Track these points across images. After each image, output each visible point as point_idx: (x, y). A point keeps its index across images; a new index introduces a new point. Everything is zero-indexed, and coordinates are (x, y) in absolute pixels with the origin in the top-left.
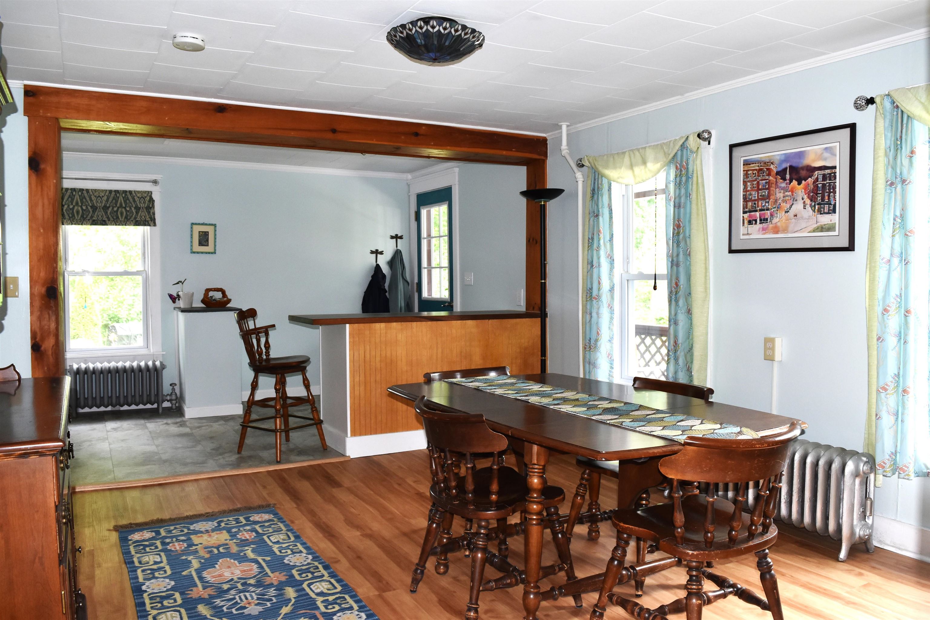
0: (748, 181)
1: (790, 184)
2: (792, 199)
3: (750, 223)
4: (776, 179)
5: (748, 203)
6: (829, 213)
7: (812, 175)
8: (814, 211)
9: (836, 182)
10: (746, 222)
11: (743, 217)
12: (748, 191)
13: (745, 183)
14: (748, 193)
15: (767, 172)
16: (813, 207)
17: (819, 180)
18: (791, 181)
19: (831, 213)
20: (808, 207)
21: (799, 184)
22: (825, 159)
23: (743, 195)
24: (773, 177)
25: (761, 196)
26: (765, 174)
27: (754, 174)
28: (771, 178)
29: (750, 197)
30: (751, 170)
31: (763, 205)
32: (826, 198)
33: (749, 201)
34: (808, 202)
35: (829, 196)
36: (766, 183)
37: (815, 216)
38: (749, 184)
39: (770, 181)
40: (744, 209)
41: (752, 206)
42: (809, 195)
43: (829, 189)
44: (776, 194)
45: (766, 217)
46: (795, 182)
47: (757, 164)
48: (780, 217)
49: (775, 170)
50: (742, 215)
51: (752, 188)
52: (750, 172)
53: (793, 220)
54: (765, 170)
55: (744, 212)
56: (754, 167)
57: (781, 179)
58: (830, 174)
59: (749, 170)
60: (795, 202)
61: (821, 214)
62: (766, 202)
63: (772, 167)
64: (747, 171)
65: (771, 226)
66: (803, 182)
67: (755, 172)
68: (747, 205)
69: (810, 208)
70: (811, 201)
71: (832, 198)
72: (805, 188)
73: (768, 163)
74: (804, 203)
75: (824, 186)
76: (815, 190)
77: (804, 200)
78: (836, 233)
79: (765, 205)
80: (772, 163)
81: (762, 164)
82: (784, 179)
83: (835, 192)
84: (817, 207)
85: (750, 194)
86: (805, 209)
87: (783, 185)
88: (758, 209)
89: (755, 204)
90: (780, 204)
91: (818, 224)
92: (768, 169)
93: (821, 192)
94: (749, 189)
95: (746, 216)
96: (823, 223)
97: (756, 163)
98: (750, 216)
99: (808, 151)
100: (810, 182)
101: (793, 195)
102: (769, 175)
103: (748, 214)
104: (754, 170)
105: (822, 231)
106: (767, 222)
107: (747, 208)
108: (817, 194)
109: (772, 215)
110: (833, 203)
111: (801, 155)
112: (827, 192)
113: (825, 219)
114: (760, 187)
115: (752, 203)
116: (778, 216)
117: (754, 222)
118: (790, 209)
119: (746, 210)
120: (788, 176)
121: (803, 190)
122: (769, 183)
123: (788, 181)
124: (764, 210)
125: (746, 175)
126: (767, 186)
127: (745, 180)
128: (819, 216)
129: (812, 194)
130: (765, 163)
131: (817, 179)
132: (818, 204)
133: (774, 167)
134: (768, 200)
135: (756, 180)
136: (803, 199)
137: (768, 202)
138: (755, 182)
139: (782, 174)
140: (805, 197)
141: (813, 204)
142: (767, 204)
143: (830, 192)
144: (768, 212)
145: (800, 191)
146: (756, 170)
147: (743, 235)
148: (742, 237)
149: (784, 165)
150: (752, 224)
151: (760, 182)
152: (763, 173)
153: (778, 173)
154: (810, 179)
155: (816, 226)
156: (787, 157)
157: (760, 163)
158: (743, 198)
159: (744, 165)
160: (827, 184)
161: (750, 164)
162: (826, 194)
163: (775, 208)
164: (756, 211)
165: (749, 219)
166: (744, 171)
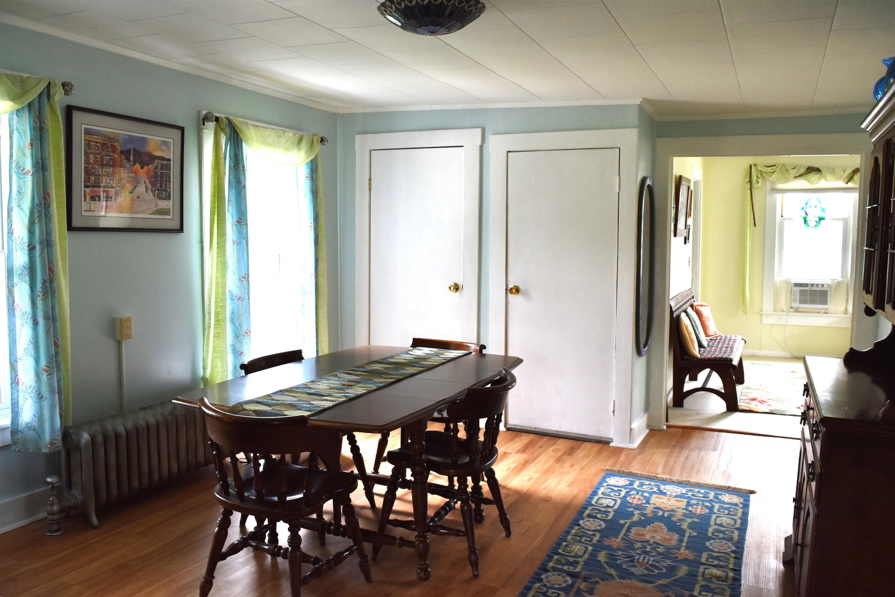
0: (91, 153)
1: (134, 166)
2: (136, 181)
3: (93, 198)
4: (120, 157)
5: (91, 177)
6: (165, 199)
7: (153, 163)
8: (154, 196)
9: (170, 173)
10: (88, 197)
11: (85, 191)
12: (91, 164)
13: (86, 153)
14: (90, 166)
15: (112, 149)
16: (153, 192)
17: (158, 169)
18: (135, 164)
19: (167, 199)
20: (149, 190)
21: (142, 168)
22: (163, 151)
23: (85, 167)
24: (117, 155)
25: (105, 172)
26: (109, 150)
27: (97, 146)
28: (115, 155)
29: (93, 171)
30: (94, 142)
31: (108, 181)
32: (164, 185)
33: (91, 175)
34: (149, 186)
35: (166, 184)
36: (111, 159)
37: (155, 200)
38: (91, 156)
39: (114, 158)
40: (85, 182)
41: (95, 181)
42: (150, 180)
43: (166, 178)
44: (120, 173)
45: (111, 195)
46: (138, 166)
47: (100, 137)
48: (125, 197)
49: (119, 149)
50: (83, 189)
51: (96, 161)
52: (93, 144)
53: (136, 202)
54: (110, 145)
55: (86, 186)
56: (96, 139)
57: (125, 159)
58: (167, 165)
59: (92, 141)
60: (138, 185)
61: (160, 199)
62: (110, 180)
63: (116, 144)
64: (89, 141)
65: (115, 204)
66: (145, 167)
67: (98, 145)
68: (89, 179)
69: (151, 193)
70: (152, 186)
71: (168, 187)
72: (148, 173)
73: (112, 139)
74: (146, 186)
75: (162, 174)
76: (155, 176)
77: (146, 184)
78: (170, 217)
79: (110, 182)
80: (117, 141)
81: (106, 139)
82: (129, 160)
83: (170, 182)
84: (156, 192)
85: (93, 168)
86: (147, 192)
87: (128, 165)
88: (102, 185)
89: (98, 179)
90: (125, 184)
91: (158, 208)
92: (112, 146)
93: (159, 179)
94: (91, 161)
95: (88, 190)
96: (161, 207)
97: (99, 136)
98: (92, 191)
99: (149, 139)
100: (151, 168)
101: (136, 177)
102: (114, 151)
103: (91, 189)
104: (97, 142)
105: (160, 214)
106: (112, 201)
107: (89, 182)
108: (157, 180)
109: (116, 194)
110: (168, 191)
111: (144, 141)
112: (164, 181)
113: (163, 204)
114: (105, 162)
115: (95, 178)
116: (123, 195)
117: (97, 199)
118: (134, 191)
119: (89, 184)
120: (132, 158)
121: (145, 175)
122: (113, 160)
123: (132, 163)
124: (108, 187)
125: (88, 144)
126: (112, 163)
127: (87, 151)
128: (158, 200)
129: (153, 180)
130: (109, 138)
131: (156, 168)
132: (158, 190)
133: (118, 145)
134: (112, 178)
135: (99, 154)
136: (145, 183)
137: (113, 180)
138: (99, 156)
139: (126, 153)
140: (147, 181)
141: (154, 189)
142: (111, 182)
143: (166, 181)
144: (113, 190)
145: (142, 173)
146: (100, 143)
147: (85, 211)
148: (84, 214)
149: (128, 147)
150: (96, 200)
151: (105, 157)
152: (108, 148)
153: (122, 152)
154: (151, 165)
155: (155, 209)
156: (131, 139)
157: (104, 137)
158: (85, 171)
159: (85, 133)
160: (165, 174)
161: (92, 135)
162: (164, 182)
163: (119, 187)
164: (100, 187)
165: (91, 194)
166: (85, 140)
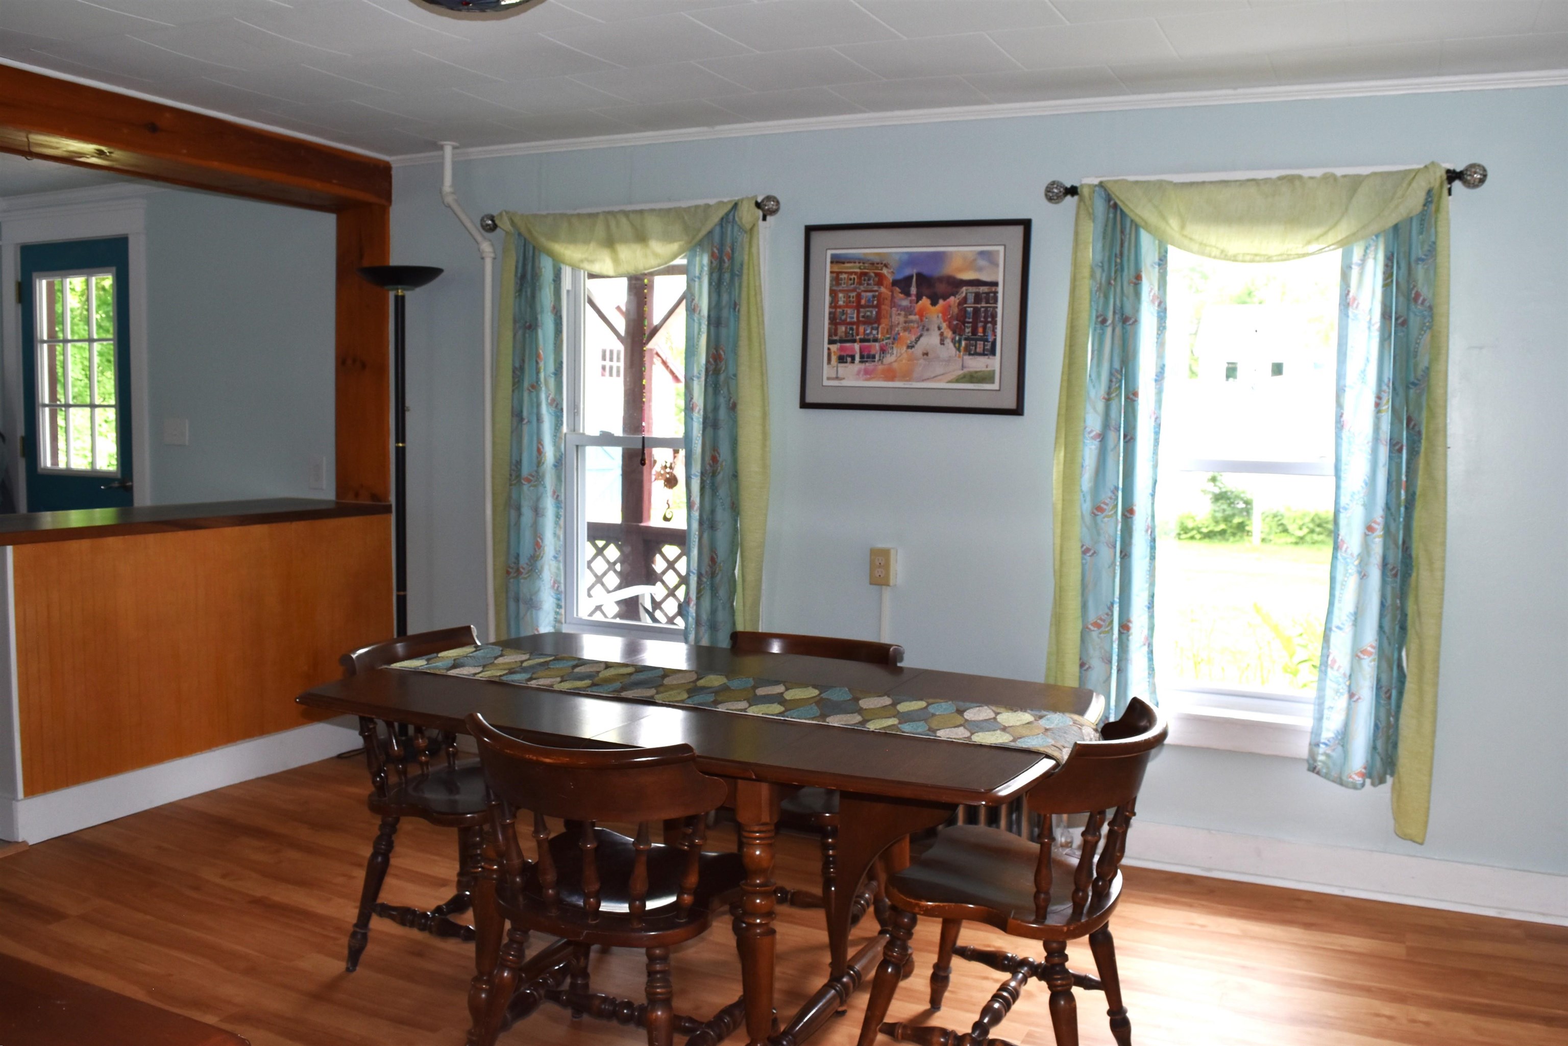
0: (841, 291)
1: (917, 302)
2: (921, 328)
3: (842, 359)
4: (892, 291)
5: (839, 327)
6: (983, 354)
7: (957, 293)
8: (959, 349)
9: (997, 307)
10: (834, 358)
11: (829, 349)
12: (840, 307)
13: (833, 293)
14: (838, 310)
15: (877, 279)
16: (957, 344)
17: (969, 301)
18: (919, 298)
19: (986, 355)
20: (948, 342)
21: (934, 303)
22: (980, 269)
23: (830, 313)
24: (886, 288)
25: (863, 317)
26: (871, 282)
27: (851, 279)
28: (883, 289)
29: (843, 317)
30: (846, 273)
31: (868, 332)
32: (980, 330)
33: (840, 324)
34: (949, 334)
35: (985, 328)
36: (874, 297)
37: (959, 357)
38: (841, 295)
39: (880, 294)
40: (830, 335)
41: (846, 333)
42: (950, 322)
43: (986, 317)
44: (891, 317)
45: (873, 352)
46: (925, 301)
47: (857, 265)
48: (898, 355)
49: (890, 278)
50: (826, 346)
51: (848, 304)
52: (843, 276)
53: (922, 361)
54: (873, 275)
55: (831, 342)
56: (851, 268)
57: (901, 293)
58: (988, 294)
59: (841, 273)
60: (925, 333)
61: (970, 354)
62: (872, 329)
63: (885, 271)
64: (838, 273)
65: (880, 367)
66: (941, 302)
67: (852, 277)
68: (836, 330)
69: (951, 345)
70: (954, 332)
71: (989, 332)
72: (945, 312)
73: (878, 264)
74: (942, 334)
75: (976, 311)
76: (962, 316)
77: (942, 330)
78: (995, 386)
79: (871, 333)
80: (886, 266)
81: (866, 265)
82: (908, 294)
83: (994, 323)
84: (963, 343)
85: (843, 313)
86: (943, 344)
87: (905, 303)
88: (858, 338)
89: (852, 329)
90: (899, 334)
91: (965, 370)
92: (876, 274)
93: (971, 320)
94: (841, 303)
95: (834, 348)
96: (971, 370)
97: (855, 263)
98: (841, 349)
99: (951, 253)
100: (952, 303)
101: (922, 320)
102: (880, 283)
103: (838, 345)
104: (851, 273)
105: (971, 382)
106: (874, 361)
107: (836, 335)
108: (964, 323)
109: (883, 351)
110: (991, 339)
111: (938, 258)
112: (981, 322)
113: (978, 364)
114: (863, 302)
115: (846, 328)
116: (895, 352)
117: (849, 359)
118: (916, 343)
119: (835, 338)
120: (913, 290)
121: (940, 315)
122: (879, 297)
123: (914, 298)
124: (868, 341)
125: (836, 278)
126: (875, 302)
127: (834, 288)
128: (967, 357)
129: (955, 322)
130: (873, 264)
131: (965, 300)
132: (966, 339)
133: (888, 272)
134: (876, 325)
135: (854, 290)
136: (939, 328)
137: (877, 329)
138: (854, 294)
139: (903, 284)
140: (944, 325)
141: (957, 338)
142: (874, 332)
143: (986, 322)
144: (877, 345)
145: (935, 314)
146: (856, 273)
147: (828, 379)
148: (826, 383)
149: (907, 272)
150: (846, 362)
151: (863, 294)
152: (869, 280)
153: (895, 283)
154: (952, 298)
155: (961, 372)
156: (913, 259)
157: (864, 263)
158: (830, 318)
159: (832, 262)
160: (983, 309)
161: (843, 263)
162: (980, 325)
163: (889, 338)
164: (854, 341)
165: (839, 354)
166: (831, 272)
